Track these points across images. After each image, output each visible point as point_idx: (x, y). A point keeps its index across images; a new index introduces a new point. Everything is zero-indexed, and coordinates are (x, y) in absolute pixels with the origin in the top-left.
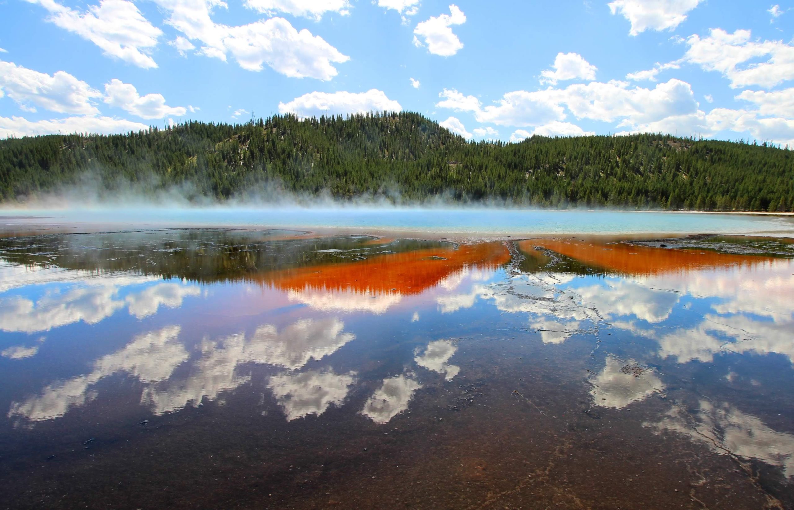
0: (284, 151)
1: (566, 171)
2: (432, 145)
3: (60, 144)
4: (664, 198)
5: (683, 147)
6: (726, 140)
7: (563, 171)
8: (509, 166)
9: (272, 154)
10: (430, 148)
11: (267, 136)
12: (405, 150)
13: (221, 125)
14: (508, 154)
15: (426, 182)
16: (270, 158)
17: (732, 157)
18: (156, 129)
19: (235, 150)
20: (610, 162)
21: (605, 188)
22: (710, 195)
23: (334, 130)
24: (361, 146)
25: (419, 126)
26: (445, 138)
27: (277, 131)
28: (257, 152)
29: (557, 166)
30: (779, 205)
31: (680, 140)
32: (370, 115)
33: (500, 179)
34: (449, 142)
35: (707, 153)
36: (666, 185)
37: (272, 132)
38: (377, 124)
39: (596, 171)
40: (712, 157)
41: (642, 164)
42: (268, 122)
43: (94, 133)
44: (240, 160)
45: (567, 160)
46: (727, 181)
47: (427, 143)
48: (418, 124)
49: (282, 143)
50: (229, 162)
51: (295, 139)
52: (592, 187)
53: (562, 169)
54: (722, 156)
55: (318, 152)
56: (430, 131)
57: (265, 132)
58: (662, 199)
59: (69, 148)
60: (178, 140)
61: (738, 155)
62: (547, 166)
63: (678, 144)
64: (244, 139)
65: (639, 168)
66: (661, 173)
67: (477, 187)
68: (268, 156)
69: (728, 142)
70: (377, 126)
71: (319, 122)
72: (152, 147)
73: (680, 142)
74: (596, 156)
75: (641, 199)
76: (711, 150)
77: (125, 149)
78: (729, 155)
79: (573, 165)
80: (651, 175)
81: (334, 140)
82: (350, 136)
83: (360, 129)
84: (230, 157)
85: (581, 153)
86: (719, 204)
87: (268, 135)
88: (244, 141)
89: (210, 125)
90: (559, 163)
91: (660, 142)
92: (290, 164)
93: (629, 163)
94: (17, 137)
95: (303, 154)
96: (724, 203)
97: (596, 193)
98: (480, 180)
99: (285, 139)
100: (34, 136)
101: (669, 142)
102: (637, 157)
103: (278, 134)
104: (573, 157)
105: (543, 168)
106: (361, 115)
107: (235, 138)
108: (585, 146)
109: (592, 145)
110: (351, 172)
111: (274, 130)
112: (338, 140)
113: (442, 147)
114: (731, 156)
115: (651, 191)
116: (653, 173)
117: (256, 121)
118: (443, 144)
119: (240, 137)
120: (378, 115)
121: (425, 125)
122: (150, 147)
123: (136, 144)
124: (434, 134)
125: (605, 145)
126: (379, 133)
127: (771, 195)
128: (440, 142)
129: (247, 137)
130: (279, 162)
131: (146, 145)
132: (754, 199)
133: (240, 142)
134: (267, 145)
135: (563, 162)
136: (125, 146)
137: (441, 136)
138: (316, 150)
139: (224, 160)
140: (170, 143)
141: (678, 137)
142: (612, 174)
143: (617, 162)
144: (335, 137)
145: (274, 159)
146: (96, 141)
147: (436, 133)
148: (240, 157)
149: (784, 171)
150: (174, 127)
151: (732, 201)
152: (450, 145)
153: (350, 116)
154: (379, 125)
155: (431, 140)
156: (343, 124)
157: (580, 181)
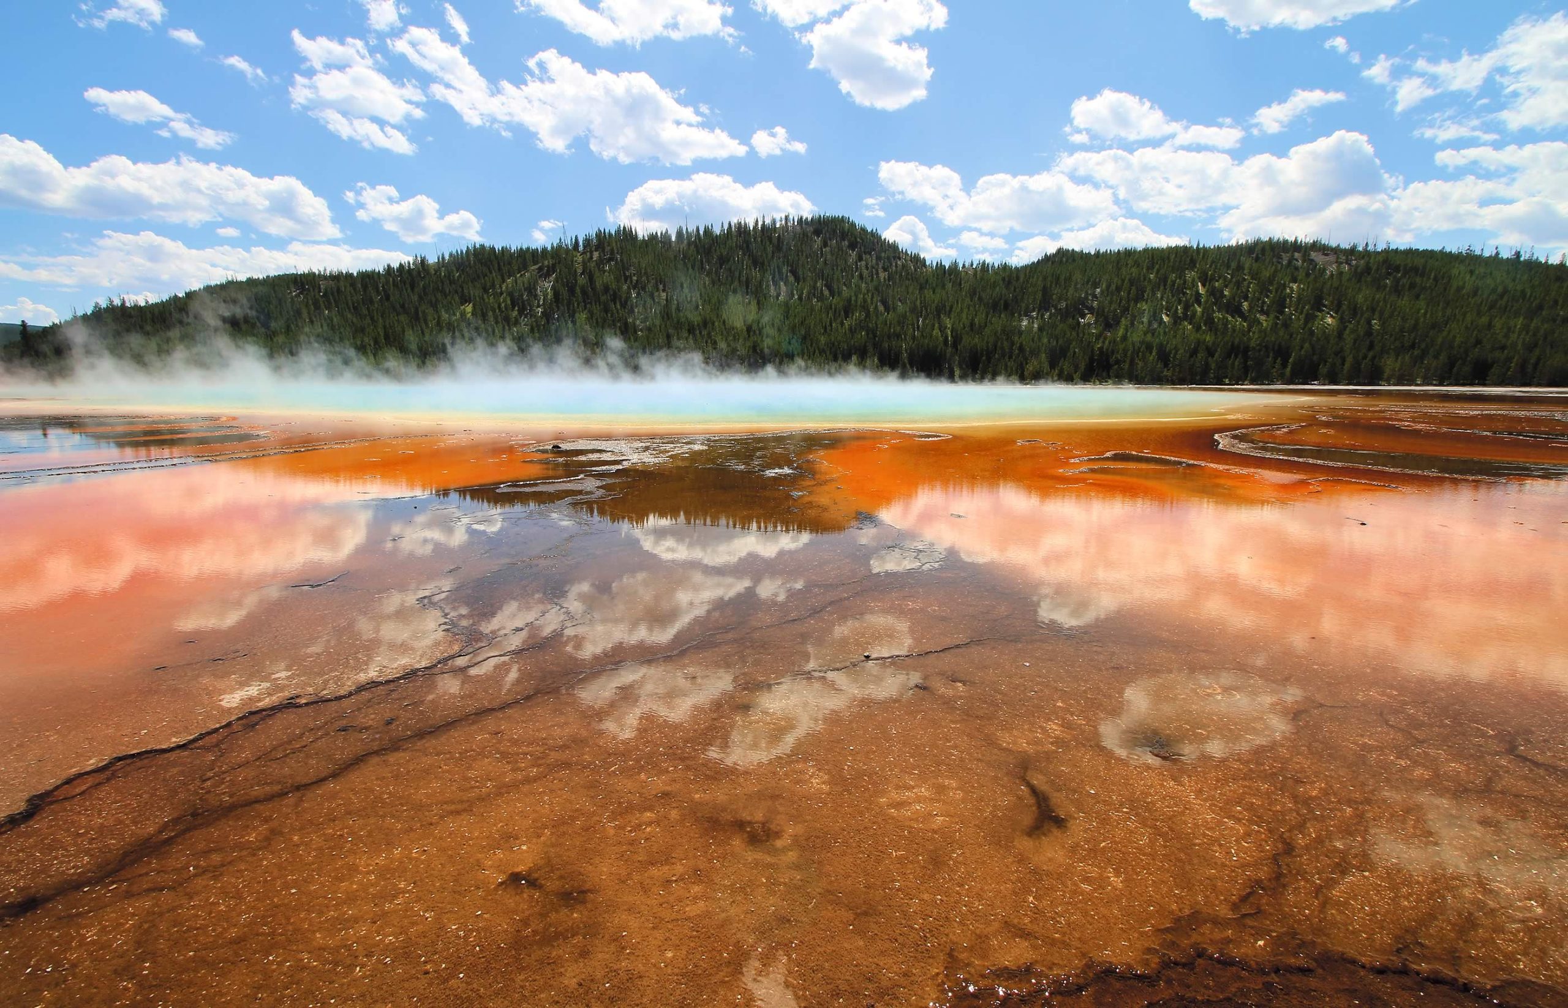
0: (606, 289)
1: (1098, 313)
2: (865, 273)
3: (288, 288)
4: (1279, 360)
5: (1342, 263)
6: (1437, 247)
7: (1092, 313)
8: (995, 306)
9: (589, 296)
10: (861, 277)
11: (583, 266)
12: (816, 282)
13: (521, 249)
14: (994, 285)
15: (839, 338)
16: (584, 301)
17: (1437, 282)
18: (423, 260)
19: (531, 289)
20: (1184, 294)
21: (1168, 343)
22: (1371, 354)
23: (698, 252)
24: (739, 277)
25: (844, 240)
26: (888, 258)
27: (600, 257)
28: (564, 292)
29: (1083, 304)
30: (1509, 373)
31: (1337, 251)
32: (760, 224)
33: (972, 330)
34: (896, 266)
35: (1389, 274)
36: (1287, 337)
37: (591, 258)
38: (770, 239)
39: (1155, 313)
40: (1397, 281)
41: (1246, 298)
42: (587, 241)
43: (336, 270)
44: (539, 306)
45: (1102, 292)
46: (1415, 327)
47: (857, 268)
48: (844, 235)
49: (606, 277)
50: (521, 312)
51: (628, 269)
52: (1142, 342)
53: (1091, 310)
54: (1418, 280)
55: (664, 291)
56: (863, 248)
57: (580, 259)
58: (1275, 363)
59: (301, 293)
60: (454, 276)
61: (1450, 278)
62: (1064, 305)
63: (1332, 258)
64: (548, 271)
65: (1240, 304)
66: (1282, 312)
67: (928, 345)
68: (580, 299)
69: (1441, 251)
70: (771, 242)
71: (673, 239)
72: (416, 290)
73: (1336, 253)
74: (1159, 285)
75: (1233, 364)
76: (1397, 269)
77: (378, 293)
78: (1432, 277)
79: (1111, 303)
80: (1262, 318)
81: (696, 268)
82: (723, 261)
83: (741, 248)
84: (523, 302)
85: (1129, 280)
86: (1387, 372)
87: (584, 263)
88: (547, 275)
89: (504, 250)
90: (1086, 298)
91: (1296, 255)
92: (615, 311)
93: (1223, 296)
94: (239, 279)
95: (638, 294)
96: (1399, 370)
97: (1148, 354)
98: (936, 332)
99: (610, 269)
100: (261, 277)
101: (1313, 255)
102: (1238, 284)
103: (601, 262)
104: (1113, 287)
105: (1056, 309)
106: (745, 224)
107: (533, 270)
108: (1138, 266)
109: (1153, 263)
110: (713, 324)
111: (596, 255)
112: (702, 268)
113: (883, 275)
114: (1436, 279)
115: (1254, 348)
116: (1267, 314)
117: (568, 242)
118: (885, 269)
119: (540, 269)
120: (774, 222)
121: (856, 238)
122: (412, 288)
123: (394, 285)
124: (870, 254)
125: (1177, 264)
126: (773, 253)
127: (1497, 354)
128: (880, 266)
129: (551, 270)
130: (597, 309)
131: (408, 286)
132: (1460, 362)
133: (540, 277)
134: (582, 280)
135: (1095, 296)
136: (377, 288)
137: (883, 255)
138: (661, 287)
139: (513, 307)
140: (443, 283)
141: (1334, 244)
142: (1185, 317)
143: (1198, 295)
144: (698, 264)
145: (591, 303)
146: (338, 281)
147: (874, 250)
148: (539, 301)
149: (1540, 307)
150: (451, 255)
151: (1415, 366)
152: (896, 272)
153: (726, 227)
154: (775, 241)
155: (863, 263)
156: (713, 240)
157: (1121, 332)
